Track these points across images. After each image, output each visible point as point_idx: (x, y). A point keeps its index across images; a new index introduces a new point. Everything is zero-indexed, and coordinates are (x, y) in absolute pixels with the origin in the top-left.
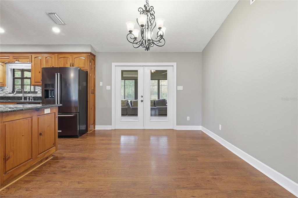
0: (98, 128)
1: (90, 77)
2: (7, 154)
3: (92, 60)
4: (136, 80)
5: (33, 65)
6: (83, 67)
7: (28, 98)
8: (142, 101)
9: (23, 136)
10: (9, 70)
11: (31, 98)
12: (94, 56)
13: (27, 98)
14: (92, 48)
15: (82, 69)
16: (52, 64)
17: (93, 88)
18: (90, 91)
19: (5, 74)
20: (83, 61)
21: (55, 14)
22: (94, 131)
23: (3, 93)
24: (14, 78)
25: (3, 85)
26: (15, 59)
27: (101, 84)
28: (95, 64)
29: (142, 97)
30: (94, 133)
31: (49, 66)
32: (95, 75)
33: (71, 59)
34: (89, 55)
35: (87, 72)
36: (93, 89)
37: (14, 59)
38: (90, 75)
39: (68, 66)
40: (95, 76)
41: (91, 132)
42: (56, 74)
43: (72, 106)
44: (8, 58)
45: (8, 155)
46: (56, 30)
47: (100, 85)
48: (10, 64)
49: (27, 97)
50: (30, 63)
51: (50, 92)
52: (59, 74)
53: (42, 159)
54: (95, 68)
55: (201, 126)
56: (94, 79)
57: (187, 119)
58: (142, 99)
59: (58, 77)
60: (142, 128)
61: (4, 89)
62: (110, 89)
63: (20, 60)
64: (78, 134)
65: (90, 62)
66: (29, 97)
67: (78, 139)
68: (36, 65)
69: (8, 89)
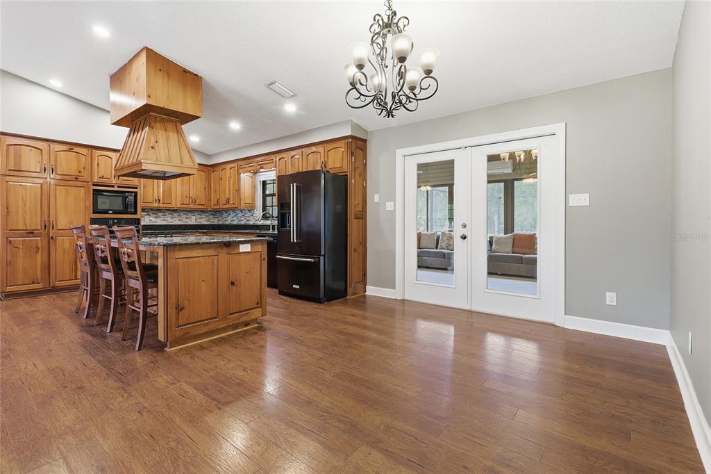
0: (371, 291)
1: (353, 185)
2: (180, 302)
3: (358, 150)
4: (451, 186)
8: (464, 237)
9: (203, 281)
10: (259, 183)
12: (364, 142)
13: (275, 228)
14: (354, 125)
17: (359, 208)
18: (351, 213)
19: (254, 190)
20: (341, 155)
21: (276, 84)
22: (365, 296)
24: (265, 196)
25: (252, 206)
26: (261, 165)
27: (377, 198)
28: (365, 157)
29: (465, 227)
30: (362, 301)
32: (365, 179)
33: (322, 155)
34: (350, 140)
35: (347, 175)
36: (361, 210)
37: (259, 165)
38: (352, 181)
40: (366, 183)
41: (353, 297)
42: (292, 185)
44: (252, 166)
46: (290, 108)
47: (375, 201)
48: (260, 174)
50: (274, 170)
52: (295, 184)
53: (235, 322)
54: (365, 165)
55: (669, 331)
56: (365, 189)
57: (608, 299)
58: (464, 232)
59: (293, 190)
60: (466, 307)
61: (254, 214)
62: (392, 209)
63: (264, 166)
64: (322, 295)
65: (352, 154)
67: (322, 306)
68: (280, 171)
69: (259, 213)
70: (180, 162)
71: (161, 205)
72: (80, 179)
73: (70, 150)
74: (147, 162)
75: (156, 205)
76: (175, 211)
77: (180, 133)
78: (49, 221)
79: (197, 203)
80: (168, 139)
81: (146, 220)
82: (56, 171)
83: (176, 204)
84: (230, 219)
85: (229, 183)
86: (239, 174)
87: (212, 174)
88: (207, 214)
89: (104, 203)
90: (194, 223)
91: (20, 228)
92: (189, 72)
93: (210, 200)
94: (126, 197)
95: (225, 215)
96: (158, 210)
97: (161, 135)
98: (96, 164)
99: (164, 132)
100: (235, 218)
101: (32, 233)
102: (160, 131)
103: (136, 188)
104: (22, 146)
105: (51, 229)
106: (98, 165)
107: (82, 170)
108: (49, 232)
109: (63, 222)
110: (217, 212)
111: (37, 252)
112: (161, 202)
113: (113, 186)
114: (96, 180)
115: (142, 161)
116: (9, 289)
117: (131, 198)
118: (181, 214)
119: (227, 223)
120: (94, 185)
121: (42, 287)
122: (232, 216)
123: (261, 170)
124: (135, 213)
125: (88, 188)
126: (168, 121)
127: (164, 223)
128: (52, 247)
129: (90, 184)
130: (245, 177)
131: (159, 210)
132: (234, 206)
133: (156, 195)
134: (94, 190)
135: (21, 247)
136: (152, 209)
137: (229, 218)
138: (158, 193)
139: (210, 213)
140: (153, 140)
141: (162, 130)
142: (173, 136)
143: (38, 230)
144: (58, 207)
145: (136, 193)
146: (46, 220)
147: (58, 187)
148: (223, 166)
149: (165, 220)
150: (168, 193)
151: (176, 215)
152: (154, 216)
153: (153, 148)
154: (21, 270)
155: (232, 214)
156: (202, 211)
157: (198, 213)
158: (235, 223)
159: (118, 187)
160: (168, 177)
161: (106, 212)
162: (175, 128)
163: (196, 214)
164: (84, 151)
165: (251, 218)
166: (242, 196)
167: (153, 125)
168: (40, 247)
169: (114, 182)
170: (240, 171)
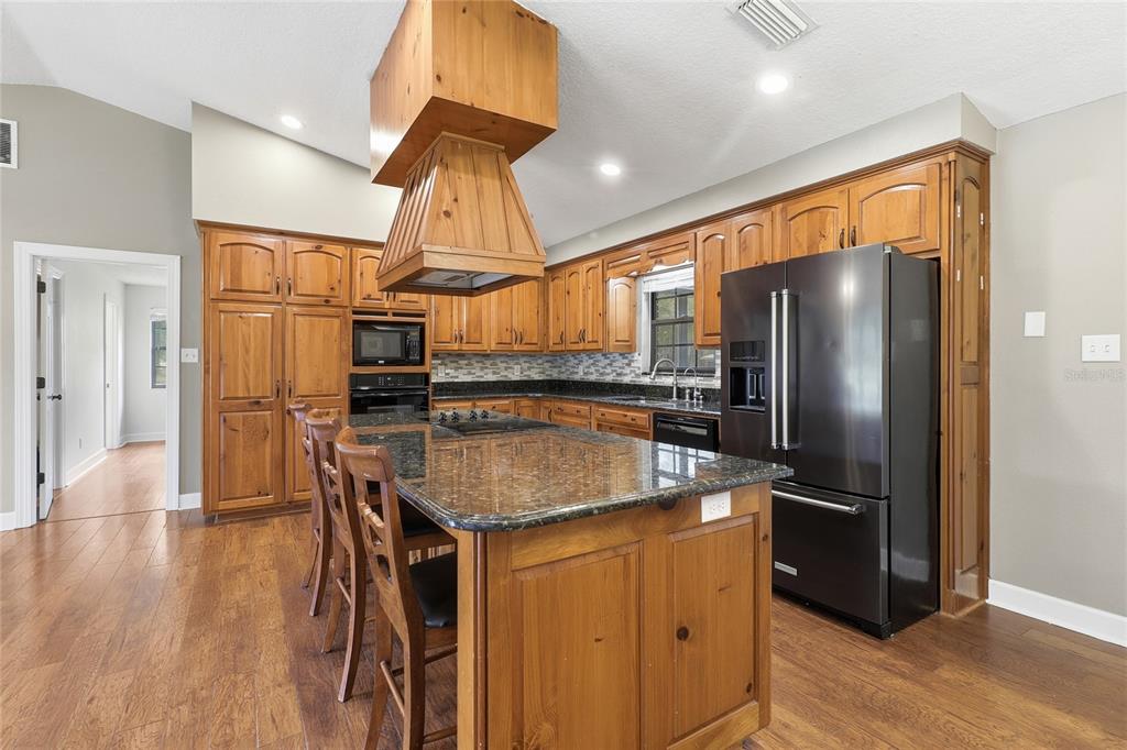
0: (1004, 596)
1: (958, 287)
2: (527, 731)
3: (970, 186)
5: (700, 271)
6: (910, 239)
7: (688, 391)
9: (598, 640)
10: (644, 297)
11: (696, 393)
12: (983, 158)
13: (684, 394)
14: (970, 109)
15: (906, 248)
16: (761, 254)
17: (971, 354)
18: (953, 370)
19: (635, 312)
20: (911, 204)
22: (984, 610)
23: (631, 371)
25: (630, 346)
26: (655, 256)
27: (1034, 324)
28: (984, 206)
31: (752, 261)
32: (984, 271)
33: (842, 214)
35: (938, 259)
36: (975, 359)
37: (652, 257)
38: (956, 276)
39: (829, 246)
40: (987, 281)
42: (774, 294)
43: (848, 458)
44: (638, 260)
45: (530, 740)
47: (1029, 332)
48: (646, 279)
49: (684, 389)
50: (691, 266)
51: (752, 377)
52: (785, 292)
54: (985, 229)
56: (983, 298)
59: (780, 306)
61: (633, 361)
62: (1112, 358)
63: (663, 258)
65: (957, 197)
66: (692, 389)
68: (708, 266)
69: (642, 359)
70: (506, 248)
71: (465, 347)
72: (334, 301)
73: (318, 249)
74: (435, 248)
75: (456, 346)
76: (486, 356)
77: (505, 179)
78: (283, 380)
79: (524, 342)
80: (479, 193)
81: (440, 376)
82: (295, 290)
83: (490, 343)
84: (584, 371)
85: (584, 301)
86: (605, 282)
87: (551, 284)
88: (540, 361)
89: (373, 344)
90: (518, 379)
91: (241, 395)
92: (529, 15)
93: (546, 334)
94: (407, 334)
95: (573, 361)
96: (458, 355)
97: (465, 181)
98: (358, 273)
99: (471, 177)
100: (592, 369)
101: (258, 403)
102: (463, 176)
103: (423, 316)
104: (244, 247)
105: (287, 396)
106: (362, 274)
107: (336, 285)
108: (283, 401)
109: (304, 384)
110: (556, 356)
111: (266, 437)
112: (465, 341)
113: (386, 314)
114: (357, 302)
115: (424, 247)
116: (222, 505)
117: (414, 334)
118: (498, 361)
119: (577, 377)
120: (355, 313)
121: (272, 501)
122: (586, 364)
123: (657, 268)
124: (422, 362)
125: (345, 318)
126: (481, 150)
127: (468, 379)
128: (289, 430)
129: (349, 310)
130: (616, 285)
131: (460, 355)
132: (594, 346)
133: (455, 327)
134: (355, 322)
135: (241, 429)
136: (449, 354)
137: (581, 367)
138: (459, 326)
139: (545, 358)
140: (448, 196)
141: (466, 172)
142: (491, 185)
143: (267, 397)
144: (298, 354)
145: (422, 326)
146: (280, 379)
147: (298, 318)
148: (573, 268)
149: (470, 373)
150: (476, 323)
151: (488, 363)
152: (453, 365)
153: (447, 214)
154: (240, 471)
155: (587, 362)
156: (531, 355)
157: (525, 359)
158: (593, 378)
159: (394, 314)
160: (478, 289)
161: (373, 362)
162: (495, 165)
163: (522, 360)
164: (339, 250)
165: (627, 370)
166: (612, 325)
167: (448, 159)
168: (270, 428)
169: (387, 305)
170: (609, 273)
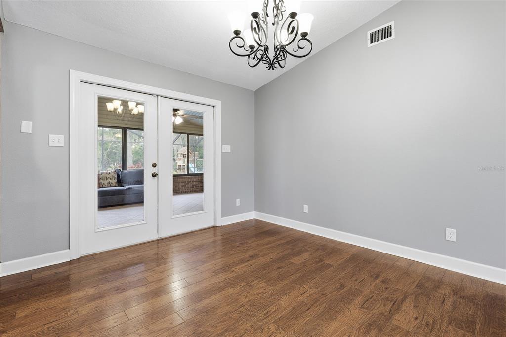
8: (154, 176)
27: (26, 127)
29: (155, 166)
57: (237, 203)
58: (155, 170)
62: (62, 144)
